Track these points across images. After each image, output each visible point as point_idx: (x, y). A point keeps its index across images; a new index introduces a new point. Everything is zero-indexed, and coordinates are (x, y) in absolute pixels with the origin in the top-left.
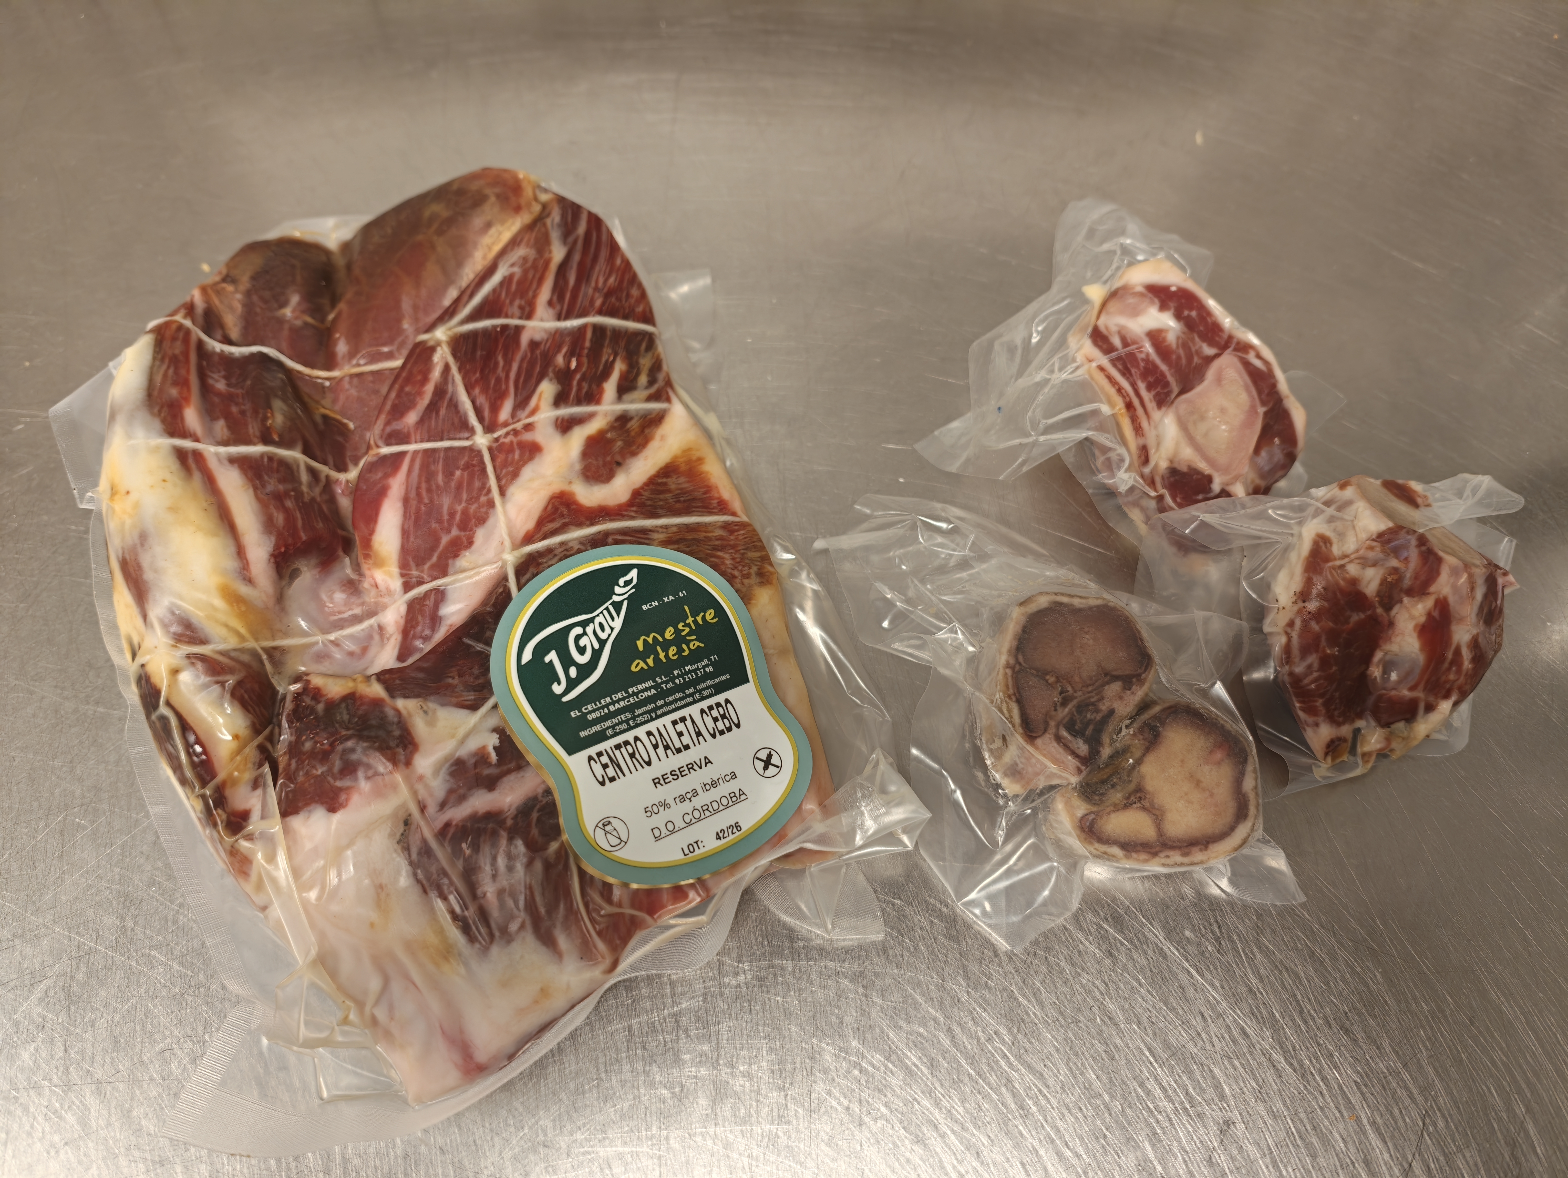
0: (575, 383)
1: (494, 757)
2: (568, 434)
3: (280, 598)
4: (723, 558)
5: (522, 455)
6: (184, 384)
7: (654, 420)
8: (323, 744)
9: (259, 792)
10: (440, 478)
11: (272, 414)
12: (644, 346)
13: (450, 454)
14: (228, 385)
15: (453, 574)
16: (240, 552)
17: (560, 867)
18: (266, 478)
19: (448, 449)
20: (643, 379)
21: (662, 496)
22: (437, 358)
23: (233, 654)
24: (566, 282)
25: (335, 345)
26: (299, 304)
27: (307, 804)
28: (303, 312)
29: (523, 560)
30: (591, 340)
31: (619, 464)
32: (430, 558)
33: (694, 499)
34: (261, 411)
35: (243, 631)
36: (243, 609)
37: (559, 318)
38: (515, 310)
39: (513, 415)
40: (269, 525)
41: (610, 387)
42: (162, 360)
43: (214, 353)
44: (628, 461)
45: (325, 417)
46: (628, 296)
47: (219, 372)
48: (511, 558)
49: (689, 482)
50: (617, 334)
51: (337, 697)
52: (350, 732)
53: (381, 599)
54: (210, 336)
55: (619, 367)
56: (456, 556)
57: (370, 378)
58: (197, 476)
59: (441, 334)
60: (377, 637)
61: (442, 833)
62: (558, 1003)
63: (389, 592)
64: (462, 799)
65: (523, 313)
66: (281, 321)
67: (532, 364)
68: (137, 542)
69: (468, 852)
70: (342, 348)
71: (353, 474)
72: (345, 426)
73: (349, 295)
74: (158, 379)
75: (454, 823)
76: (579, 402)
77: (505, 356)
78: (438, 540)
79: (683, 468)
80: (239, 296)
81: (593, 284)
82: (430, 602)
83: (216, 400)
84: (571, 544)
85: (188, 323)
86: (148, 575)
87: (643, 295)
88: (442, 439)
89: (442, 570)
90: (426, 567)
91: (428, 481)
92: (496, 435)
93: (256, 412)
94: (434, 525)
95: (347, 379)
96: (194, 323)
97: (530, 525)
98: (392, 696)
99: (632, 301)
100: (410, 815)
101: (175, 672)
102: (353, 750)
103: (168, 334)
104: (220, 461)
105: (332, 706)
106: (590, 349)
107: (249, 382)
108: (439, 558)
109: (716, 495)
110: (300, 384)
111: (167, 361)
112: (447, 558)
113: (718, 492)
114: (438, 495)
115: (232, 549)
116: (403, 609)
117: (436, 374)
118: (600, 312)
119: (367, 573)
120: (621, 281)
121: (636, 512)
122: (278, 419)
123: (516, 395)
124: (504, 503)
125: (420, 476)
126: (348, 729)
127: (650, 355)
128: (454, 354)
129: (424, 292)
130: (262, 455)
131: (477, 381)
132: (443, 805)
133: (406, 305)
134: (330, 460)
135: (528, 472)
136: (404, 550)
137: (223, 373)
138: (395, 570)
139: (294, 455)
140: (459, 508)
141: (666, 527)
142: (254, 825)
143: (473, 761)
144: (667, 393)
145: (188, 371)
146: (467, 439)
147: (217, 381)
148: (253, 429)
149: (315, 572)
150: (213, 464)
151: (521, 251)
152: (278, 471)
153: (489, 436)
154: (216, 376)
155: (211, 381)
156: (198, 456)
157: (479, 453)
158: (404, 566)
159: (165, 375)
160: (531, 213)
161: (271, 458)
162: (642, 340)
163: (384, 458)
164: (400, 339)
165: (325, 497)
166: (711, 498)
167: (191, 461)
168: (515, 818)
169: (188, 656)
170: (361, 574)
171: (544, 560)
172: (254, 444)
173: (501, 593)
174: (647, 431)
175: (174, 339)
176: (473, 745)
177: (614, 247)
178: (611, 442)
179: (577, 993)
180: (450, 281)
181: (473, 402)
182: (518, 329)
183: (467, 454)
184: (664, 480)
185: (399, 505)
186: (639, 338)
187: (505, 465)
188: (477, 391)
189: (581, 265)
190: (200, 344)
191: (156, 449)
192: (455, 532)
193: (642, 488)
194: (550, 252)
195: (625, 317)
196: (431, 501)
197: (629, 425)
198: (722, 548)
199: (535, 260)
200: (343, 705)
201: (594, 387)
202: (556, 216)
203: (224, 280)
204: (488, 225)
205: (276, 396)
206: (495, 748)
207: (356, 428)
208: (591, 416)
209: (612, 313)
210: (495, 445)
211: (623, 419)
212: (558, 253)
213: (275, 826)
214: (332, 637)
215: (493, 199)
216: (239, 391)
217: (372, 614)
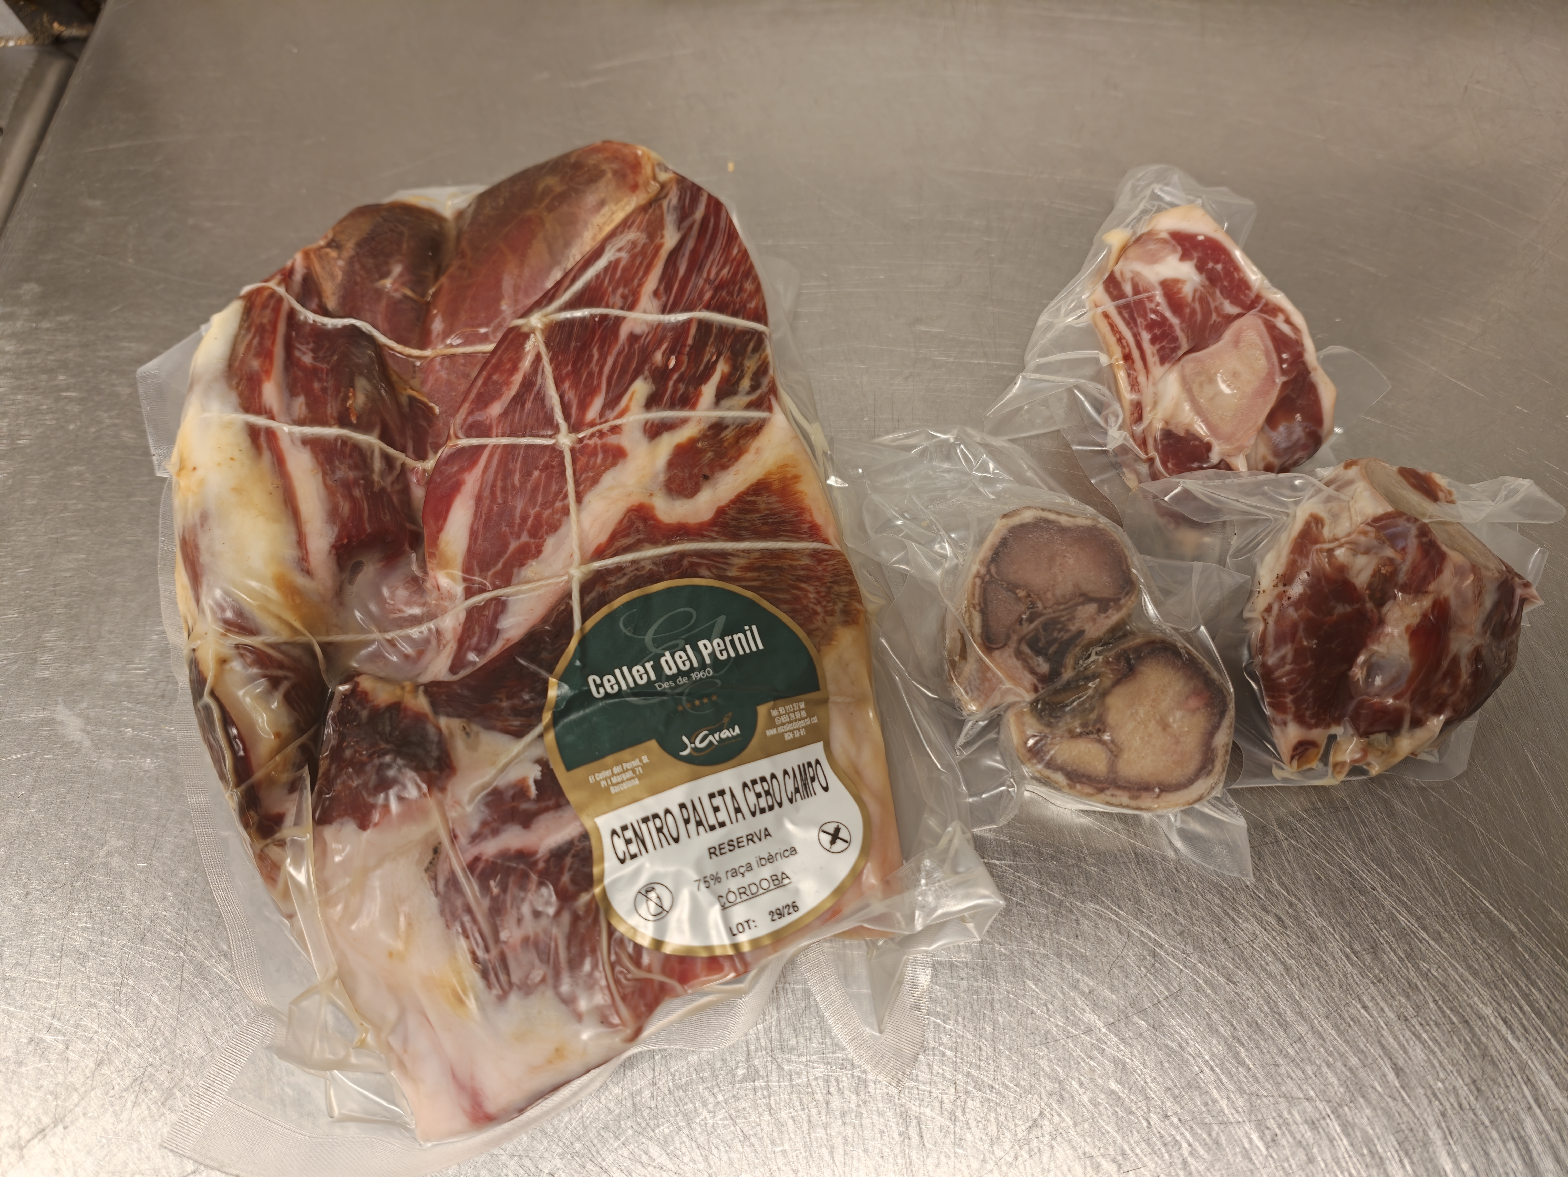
0: (671, 383)
1: (533, 791)
2: (657, 440)
3: (339, 592)
4: (807, 591)
5: (604, 460)
6: (266, 355)
7: (753, 430)
8: (361, 755)
9: (296, 795)
10: (517, 478)
11: (354, 395)
12: (751, 345)
13: (530, 452)
14: (314, 358)
15: (516, 585)
16: (301, 541)
17: (590, 921)
18: (337, 463)
19: (529, 447)
20: (746, 384)
21: (748, 517)
22: (529, 346)
23: (283, 648)
24: (676, 271)
25: (432, 322)
26: (401, 275)
27: (340, 816)
28: (404, 284)
29: (590, 576)
30: (695, 337)
31: (706, 478)
32: (495, 565)
33: (784, 522)
34: (343, 390)
35: (297, 624)
36: (298, 601)
37: (663, 312)
38: (618, 299)
39: (602, 414)
40: (333, 514)
41: (709, 390)
42: (248, 329)
43: (305, 323)
44: (716, 475)
45: (412, 399)
46: (741, 290)
47: (308, 343)
48: (577, 574)
49: (780, 502)
50: (724, 331)
51: (383, 705)
52: (389, 747)
53: (442, 602)
54: (303, 305)
55: (722, 368)
56: (522, 565)
57: (462, 361)
58: (267, 456)
59: (536, 320)
60: (434, 642)
61: (472, 866)
62: (573, 1065)
63: (451, 597)
64: (495, 832)
65: (625, 303)
66: (379, 293)
67: (629, 358)
68: (198, 522)
69: (496, 891)
70: (437, 325)
71: (430, 464)
72: (431, 409)
73: (451, 270)
74: (241, 349)
75: (484, 858)
76: (672, 406)
77: (601, 348)
78: (506, 546)
79: (776, 485)
80: (341, 263)
81: (705, 275)
82: (489, 613)
83: (300, 374)
84: (642, 564)
85: (281, 290)
86: (204, 558)
87: (758, 289)
88: (524, 436)
89: (505, 578)
90: (490, 573)
91: (504, 479)
92: (581, 435)
93: (338, 391)
94: (504, 528)
95: (439, 359)
96: (287, 291)
97: (603, 538)
98: (436, 712)
99: (745, 296)
100: (440, 843)
101: (223, 661)
102: (389, 766)
103: (258, 301)
104: (292, 441)
105: (376, 714)
106: (692, 347)
107: (335, 358)
108: (505, 565)
109: (809, 519)
110: (390, 361)
111: (253, 330)
112: (512, 566)
113: (811, 515)
114: (513, 497)
115: (293, 537)
116: (462, 616)
117: (526, 364)
118: (708, 307)
119: (431, 573)
120: (735, 274)
121: (718, 532)
122: (359, 399)
123: (607, 392)
124: (579, 511)
125: (496, 473)
126: (387, 742)
127: (757, 356)
128: (547, 344)
129: (527, 272)
130: (337, 438)
131: (568, 374)
132: (476, 838)
133: (507, 284)
134: (410, 446)
135: (608, 479)
136: (470, 553)
137: (311, 345)
138: (458, 573)
139: (370, 440)
140: (532, 512)
141: (748, 551)
142: (288, 831)
143: (511, 793)
144: (770, 400)
145: (273, 343)
146: (550, 437)
147: (304, 353)
148: (332, 409)
149: (379, 566)
150: (285, 444)
151: (631, 235)
152: (351, 456)
153: (573, 435)
154: (303, 348)
155: (297, 354)
156: (271, 434)
157: (561, 454)
158: (467, 569)
159: (249, 346)
160: (648, 192)
161: (345, 442)
162: (750, 340)
163: (462, 450)
164: (497, 321)
165: (398, 487)
166: (803, 522)
167: (263, 439)
168: (547, 861)
169: (237, 646)
170: (426, 573)
171: (613, 579)
172: (330, 426)
173: (563, 611)
174: (742, 442)
175: (264, 307)
176: (513, 775)
177: (732, 235)
178: (703, 451)
179: (594, 1058)
180: (555, 262)
181: (561, 397)
182: (619, 320)
183: (548, 453)
184: (754, 498)
185: (471, 503)
186: (747, 337)
187: (586, 469)
188: (567, 385)
189: (694, 252)
190: (292, 313)
191: (228, 425)
192: (525, 538)
193: (728, 506)
194: (662, 237)
195: (735, 314)
196: (505, 502)
197: (723, 435)
198: (807, 579)
199: (645, 245)
200: (387, 715)
201: (691, 389)
202: (673, 198)
203: (329, 245)
204: (602, 204)
205: (361, 374)
206: (536, 781)
207: (441, 413)
208: (684, 421)
209: (720, 309)
210: (578, 446)
211: (718, 427)
212: (670, 238)
213: (306, 836)
214: (389, 636)
215: (609, 175)
216: (325, 366)
217: (431, 616)
